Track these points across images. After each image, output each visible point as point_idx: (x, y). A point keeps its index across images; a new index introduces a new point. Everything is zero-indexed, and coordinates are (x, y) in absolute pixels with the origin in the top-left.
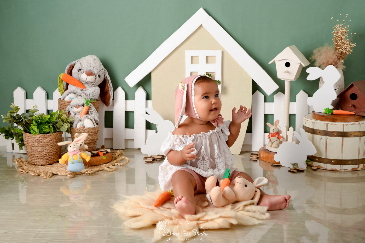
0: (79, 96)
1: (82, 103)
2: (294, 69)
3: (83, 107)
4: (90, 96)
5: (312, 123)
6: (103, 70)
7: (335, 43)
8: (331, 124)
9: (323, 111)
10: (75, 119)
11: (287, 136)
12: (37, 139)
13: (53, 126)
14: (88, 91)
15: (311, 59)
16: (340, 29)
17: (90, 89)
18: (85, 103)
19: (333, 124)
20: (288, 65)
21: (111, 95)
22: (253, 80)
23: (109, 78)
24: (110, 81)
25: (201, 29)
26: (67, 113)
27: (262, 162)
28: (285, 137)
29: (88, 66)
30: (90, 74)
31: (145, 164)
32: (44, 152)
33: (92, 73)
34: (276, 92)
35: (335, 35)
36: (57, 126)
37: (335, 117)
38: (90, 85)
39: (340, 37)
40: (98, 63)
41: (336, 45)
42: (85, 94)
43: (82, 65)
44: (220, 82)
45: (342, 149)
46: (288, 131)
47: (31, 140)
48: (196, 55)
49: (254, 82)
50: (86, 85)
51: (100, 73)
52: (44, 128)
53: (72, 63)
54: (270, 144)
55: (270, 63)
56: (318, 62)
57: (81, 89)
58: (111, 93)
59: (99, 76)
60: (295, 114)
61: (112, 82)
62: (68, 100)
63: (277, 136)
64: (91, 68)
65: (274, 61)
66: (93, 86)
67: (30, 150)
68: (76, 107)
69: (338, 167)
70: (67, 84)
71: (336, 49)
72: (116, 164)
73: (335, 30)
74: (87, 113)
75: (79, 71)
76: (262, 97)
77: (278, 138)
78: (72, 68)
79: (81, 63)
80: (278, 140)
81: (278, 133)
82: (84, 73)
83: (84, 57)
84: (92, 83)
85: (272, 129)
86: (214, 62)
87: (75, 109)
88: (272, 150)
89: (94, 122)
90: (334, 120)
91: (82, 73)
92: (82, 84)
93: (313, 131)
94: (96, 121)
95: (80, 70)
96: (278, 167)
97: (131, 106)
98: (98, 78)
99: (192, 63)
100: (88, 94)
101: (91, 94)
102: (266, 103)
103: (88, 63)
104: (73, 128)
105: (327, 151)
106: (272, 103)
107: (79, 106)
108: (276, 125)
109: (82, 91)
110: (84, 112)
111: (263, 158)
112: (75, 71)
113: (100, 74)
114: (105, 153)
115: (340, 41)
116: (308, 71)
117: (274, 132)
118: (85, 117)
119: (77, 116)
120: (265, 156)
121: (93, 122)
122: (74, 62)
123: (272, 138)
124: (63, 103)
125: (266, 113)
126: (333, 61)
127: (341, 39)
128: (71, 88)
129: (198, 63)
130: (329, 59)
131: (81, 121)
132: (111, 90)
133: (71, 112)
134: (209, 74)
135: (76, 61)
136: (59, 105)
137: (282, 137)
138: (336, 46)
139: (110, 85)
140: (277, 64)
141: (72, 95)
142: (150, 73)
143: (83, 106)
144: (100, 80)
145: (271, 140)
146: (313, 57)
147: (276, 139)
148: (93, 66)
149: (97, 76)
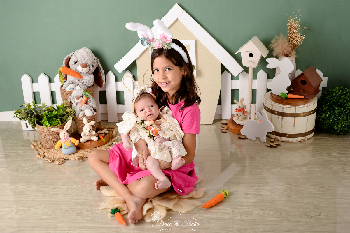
0: (78, 85)
1: (81, 95)
2: (256, 59)
4: (87, 85)
6: (95, 60)
7: (289, 35)
8: (286, 107)
10: (77, 109)
11: (250, 111)
12: (48, 130)
13: (60, 119)
14: (84, 80)
15: (269, 47)
16: (294, 23)
17: (85, 78)
18: (83, 94)
19: (287, 107)
20: (251, 55)
21: (103, 79)
22: (222, 64)
23: (101, 66)
24: (102, 68)
25: (177, 23)
26: (70, 102)
29: (83, 59)
30: (85, 66)
32: (54, 140)
33: (86, 65)
35: (289, 28)
36: (63, 118)
37: (289, 101)
38: (86, 75)
40: (91, 55)
42: (82, 83)
43: (78, 58)
44: (195, 67)
45: (294, 126)
46: (251, 107)
47: (43, 131)
49: (222, 66)
50: (82, 75)
51: (93, 63)
52: (53, 122)
53: (68, 56)
54: (237, 118)
55: (236, 53)
56: (276, 51)
57: (78, 79)
58: (103, 77)
59: (93, 66)
60: (256, 89)
61: (103, 68)
62: (69, 90)
63: (242, 111)
64: (85, 61)
65: (240, 52)
66: (88, 75)
67: (43, 138)
68: (77, 99)
69: (290, 139)
70: (66, 75)
71: (290, 40)
72: (114, 143)
74: (86, 103)
75: (75, 64)
76: (229, 76)
77: (243, 113)
78: (69, 60)
79: (77, 56)
80: (243, 114)
81: (243, 109)
82: (80, 66)
83: (78, 50)
84: (87, 73)
85: (238, 105)
87: (76, 100)
88: (239, 122)
90: (288, 104)
91: (78, 65)
92: (79, 75)
93: (272, 112)
94: (94, 109)
95: (76, 62)
96: (244, 140)
97: (121, 86)
98: (91, 68)
100: (85, 83)
101: (87, 83)
102: (233, 80)
104: (76, 117)
105: (282, 127)
106: (238, 80)
107: (80, 97)
108: (241, 102)
109: (79, 80)
110: (84, 102)
111: (232, 129)
112: (71, 63)
114: (104, 135)
115: (293, 35)
116: (268, 60)
117: (240, 108)
118: (85, 107)
119: (78, 106)
121: (92, 111)
122: (70, 55)
123: (239, 113)
124: (64, 92)
125: (233, 89)
126: (289, 52)
127: (294, 33)
128: (70, 78)
130: (284, 50)
131: (82, 110)
133: (73, 102)
135: (72, 54)
136: (61, 93)
137: (246, 112)
139: (102, 71)
140: (242, 54)
141: (71, 86)
142: (136, 60)
143: (82, 97)
144: (93, 69)
145: (237, 115)
146: (271, 46)
147: (242, 114)
148: (87, 59)
149: (91, 66)
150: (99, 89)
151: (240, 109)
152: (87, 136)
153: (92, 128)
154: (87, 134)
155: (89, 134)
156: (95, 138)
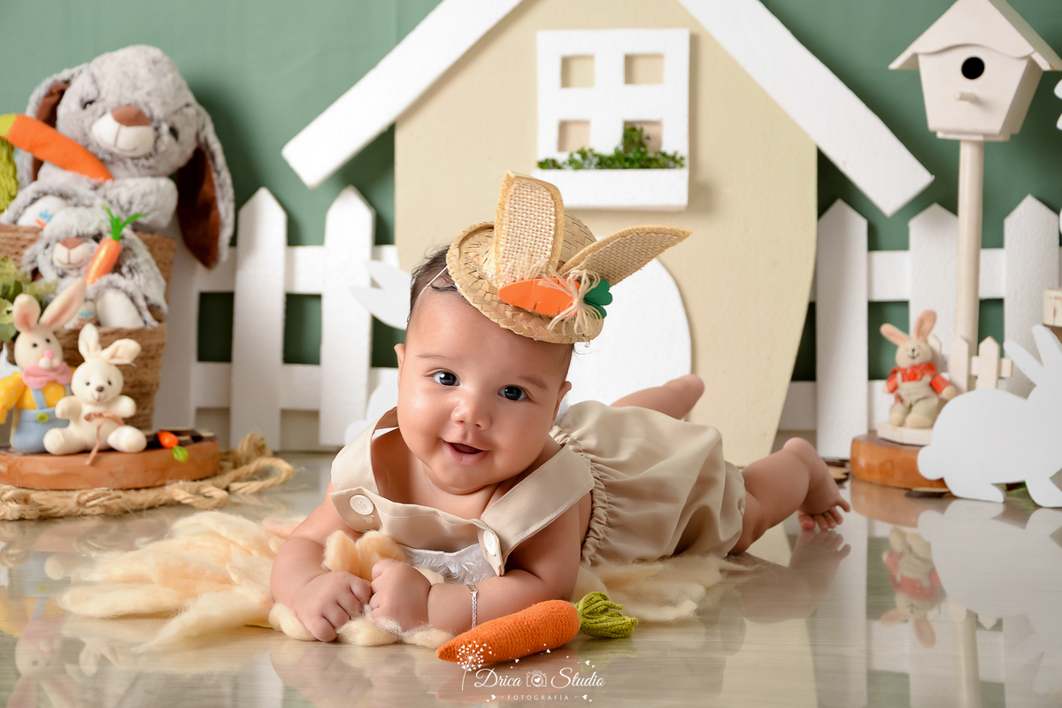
1: (92, 230)
2: (1003, 85)
3: (94, 244)
4: (131, 213)
6: (191, 111)
11: (971, 376)
14: (123, 189)
17: (131, 182)
20: (973, 68)
21: (223, 217)
22: (819, 152)
23: (216, 146)
24: (220, 159)
26: (29, 273)
27: (864, 488)
28: (962, 381)
29: (126, 86)
30: (132, 117)
33: (140, 114)
34: (920, 203)
38: (134, 170)
40: (170, 77)
42: (111, 202)
43: (101, 84)
44: (682, 158)
46: (975, 359)
48: (583, 53)
51: (176, 119)
53: (55, 76)
54: (897, 415)
55: (895, 65)
57: (94, 181)
58: (225, 207)
59: (174, 132)
60: (1001, 297)
62: (35, 225)
63: (927, 378)
64: (139, 97)
65: (914, 56)
66: (144, 171)
68: (65, 244)
70: (37, 163)
72: (235, 486)
74: (114, 271)
75: (85, 108)
76: (858, 227)
77: (935, 387)
78: (56, 96)
79: (97, 73)
80: (931, 393)
81: (931, 369)
82: (108, 115)
83: (108, 54)
84: (143, 161)
85: (905, 350)
86: (657, 79)
87: (60, 253)
88: (907, 435)
89: (142, 303)
91: (100, 112)
94: (153, 309)
95: (91, 102)
96: (937, 502)
97: (310, 270)
98: (166, 138)
99: (565, 83)
100: (123, 201)
101: (136, 202)
102: (876, 253)
103: (125, 74)
106: (902, 252)
107: (81, 238)
108: (922, 333)
109: (96, 188)
110: (101, 264)
111: (870, 469)
112: (68, 108)
113: (178, 126)
117: (917, 361)
118: (105, 283)
120: (876, 462)
121: (138, 308)
122: (65, 74)
123: (907, 388)
124: (10, 234)
125: (877, 298)
128: (52, 177)
132: (223, 197)
133: (44, 268)
134: (639, 127)
135: (75, 70)
137: (950, 383)
140: (927, 69)
141: (50, 204)
142: (392, 128)
143: (97, 238)
144: (176, 148)
145: (900, 399)
147: (925, 391)
148: (148, 87)
149: (165, 128)
150: (203, 280)
151: (914, 368)
152: (88, 418)
153: (118, 380)
154: (87, 409)
155: (99, 409)
156: (128, 438)
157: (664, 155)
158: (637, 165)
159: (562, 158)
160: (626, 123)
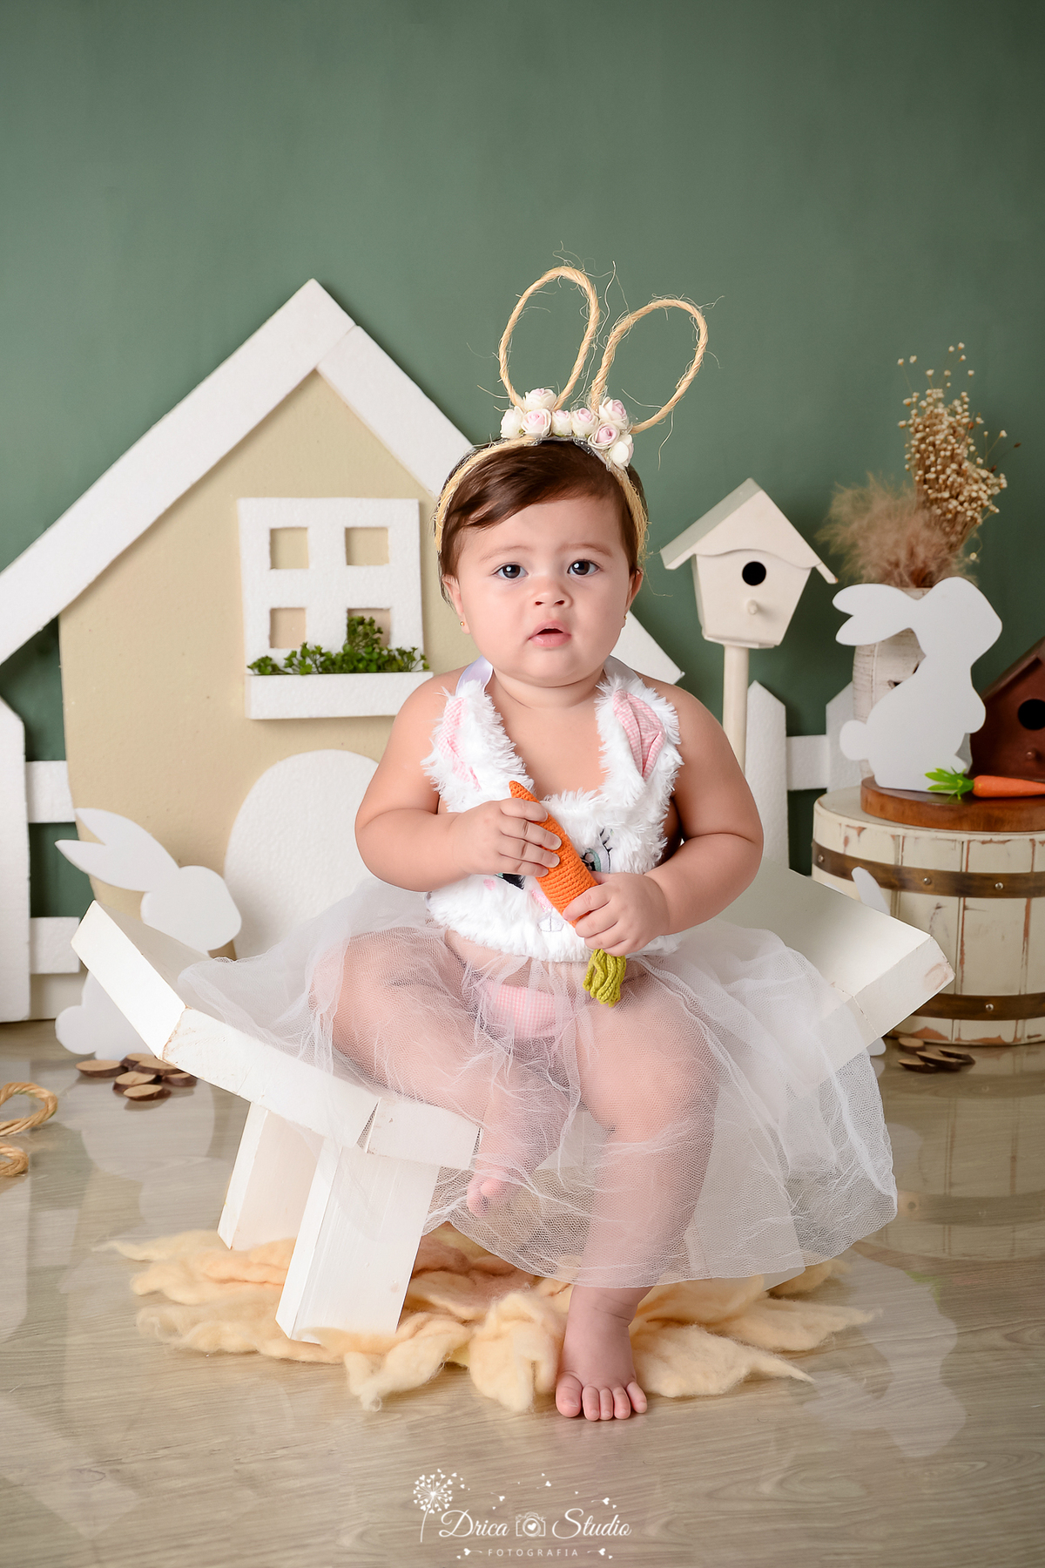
2: (785, 595)
5: (890, 843)
7: (920, 472)
8: (983, 842)
9: (925, 785)
15: (822, 536)
19: (991, 841)
20: (754, 573)
25: (314, 394)
31: (128, 1107)
37: (995, 811)
39: (950, 448)
41: (925, 481)
45: (1026, 949)
48: (293, 525)
55: (670, 565)
56: (872, 558)
69: (1006, 1029)
71: (929, 498)
73: (914, 412)
86: (380, 558)
90: (992, 824)
93: (893, 879)
99: (274, 565)
105: (962, 962)
115: (950, 468)
116: (842, 601)
126: (935, 558)
129: (301, 563)
130: (918, 549)
134: (367, 617)
138: (926, 487)
142: (54, 623)
146: (837, 534)
157: (402, 652)
158: (374, 667)
159: (279, 656)
160: (350, 611)
